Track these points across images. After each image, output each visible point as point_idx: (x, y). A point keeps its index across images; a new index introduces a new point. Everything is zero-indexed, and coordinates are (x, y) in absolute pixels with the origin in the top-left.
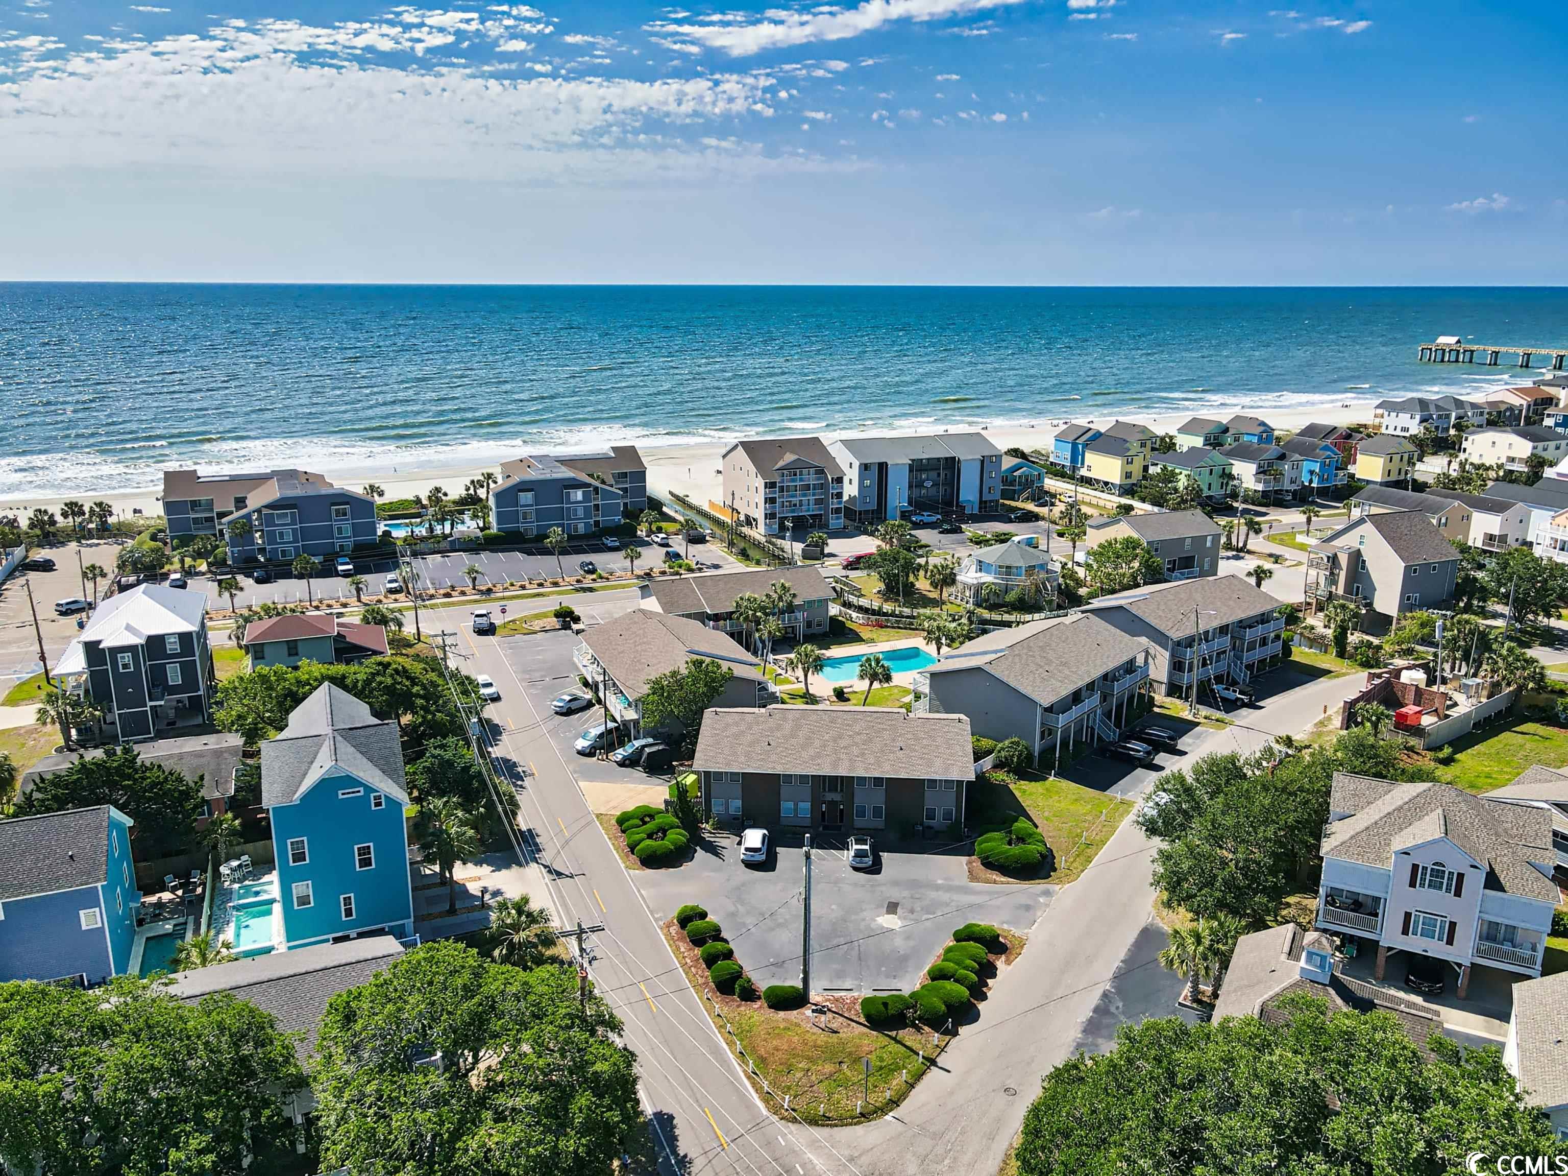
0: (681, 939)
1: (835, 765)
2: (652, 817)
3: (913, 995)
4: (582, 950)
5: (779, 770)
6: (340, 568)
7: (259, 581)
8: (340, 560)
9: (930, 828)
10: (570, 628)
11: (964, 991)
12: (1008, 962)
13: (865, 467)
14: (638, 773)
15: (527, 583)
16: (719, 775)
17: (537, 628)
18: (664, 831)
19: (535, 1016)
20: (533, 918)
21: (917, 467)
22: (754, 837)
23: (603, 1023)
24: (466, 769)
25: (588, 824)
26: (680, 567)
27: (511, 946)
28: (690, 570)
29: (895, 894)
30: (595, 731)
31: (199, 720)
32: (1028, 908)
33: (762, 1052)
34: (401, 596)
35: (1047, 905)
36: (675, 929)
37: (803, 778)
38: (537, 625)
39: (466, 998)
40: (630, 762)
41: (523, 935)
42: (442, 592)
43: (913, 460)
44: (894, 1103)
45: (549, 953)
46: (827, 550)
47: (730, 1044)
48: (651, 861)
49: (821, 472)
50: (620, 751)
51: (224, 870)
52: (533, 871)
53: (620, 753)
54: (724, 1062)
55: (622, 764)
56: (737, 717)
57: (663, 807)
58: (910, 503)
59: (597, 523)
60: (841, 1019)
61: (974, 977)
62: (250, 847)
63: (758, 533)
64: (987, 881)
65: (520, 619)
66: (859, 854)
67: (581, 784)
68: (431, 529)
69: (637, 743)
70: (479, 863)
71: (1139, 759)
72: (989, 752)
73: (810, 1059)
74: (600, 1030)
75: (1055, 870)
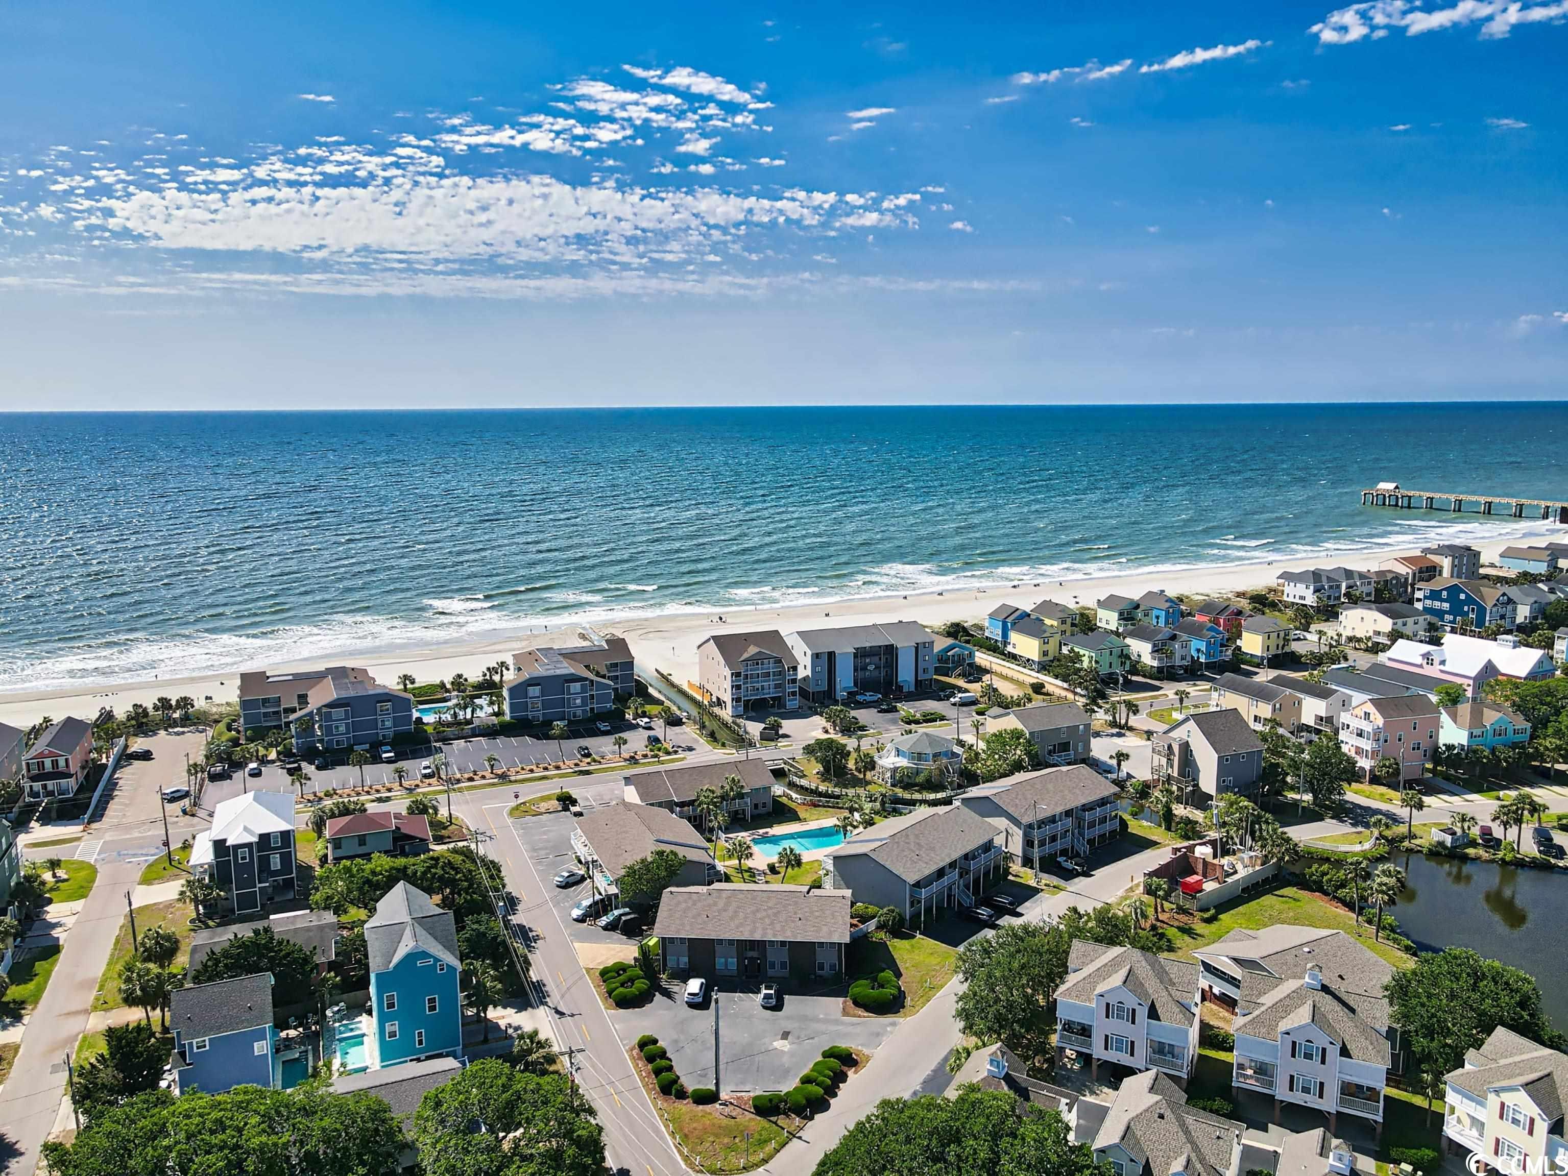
0: (640, 1058)
1: (752, 932)
2: (624, 970)
3: (788, 1094)
4: (572, 1063)
5: (713, 936)
6: (384, 755)
7: (319, 768)
8: (384, 748)
9: (821, 976)
10: (568, 810)
11: (821, 1091)
12: (856, 1072)
13: (816, 656)
14: (617, 935)
15: (534, 767)
16: (672, 940)
17: (543, 810)
18: (632, 980)
19: (543, 1103)
20: (541, 1045)
21: (861, 654)
22: (694, 985)
23: (584, 1110)
24: (495, 938)
25: (580, 978)
26: (659, 750)
27: (527, 1064)
28: (668, 753)
29: (788, 1026)
30: (587, 903)
31: (291, 896)
32: (878, 1034)
33: (686, 1131)
34: (433, 781)
35: (891, 1033)
36: (636, 1052)
37: (731, 942)
38: (543, 806)
39: (503, 1092)
40: (611, 927)
41: (534, 1056)
42: (466, 776)
43: (857, 649)
44: (765, 1161)
45: (551, 1069)
46: (781, 732)
47: (667, 1126)
48: (624, 1003)
49: (778, 661)
50: (604, 918)
51: (329, 1013)
52: (542, 1011)
53: (604, 920)
54: (662, 1138)
55: (605, 928)
56: (686, 896)
57: (633, 962)
58: (856, 684)
59: (592, 709)
60: (739, 1110)
61: (829, 1082)
62: (345, 996)
63: (726, 713)
64: (854, 1016)
65: (529, 801)
66: (767, 997)
67: (576, 945)
68: (455, 715)
69: (616, 912)
70: (505, 1007)
71: (985, 921)
72: (873, 917)
73: (717, 1135)
74: (583, 1115)
75: (903, 1007)
